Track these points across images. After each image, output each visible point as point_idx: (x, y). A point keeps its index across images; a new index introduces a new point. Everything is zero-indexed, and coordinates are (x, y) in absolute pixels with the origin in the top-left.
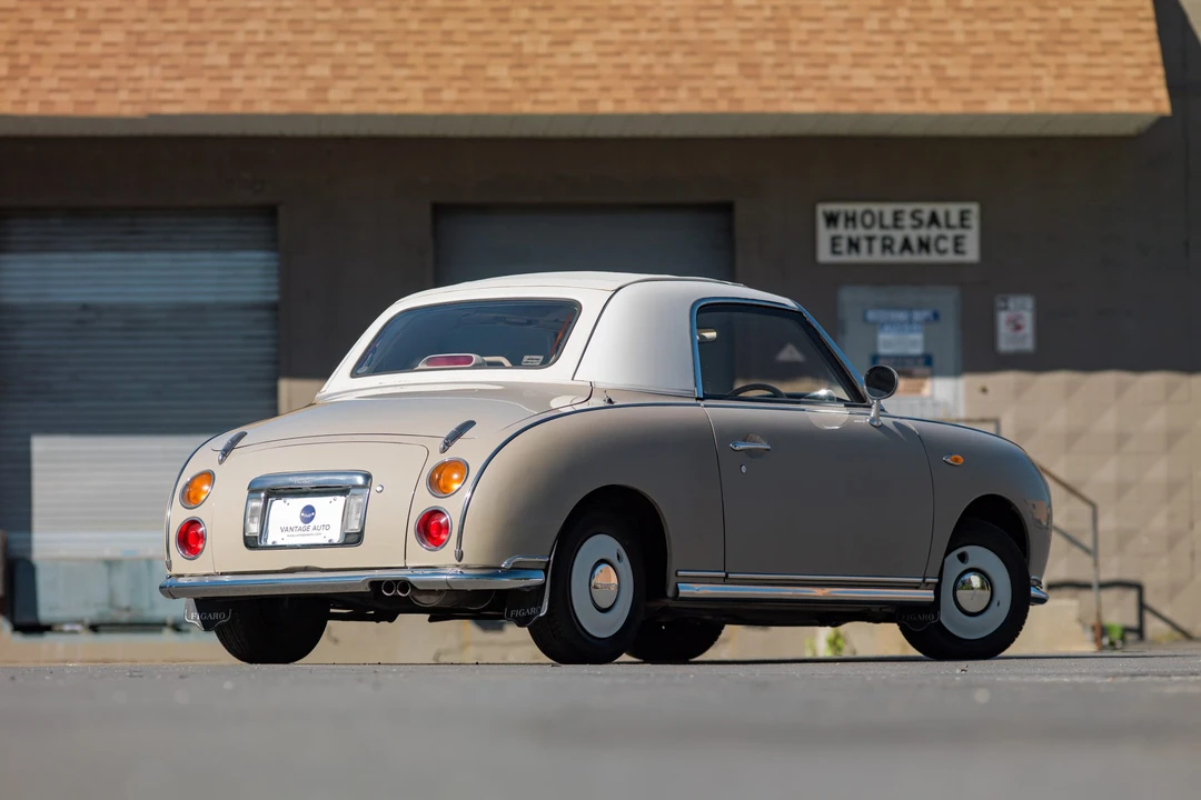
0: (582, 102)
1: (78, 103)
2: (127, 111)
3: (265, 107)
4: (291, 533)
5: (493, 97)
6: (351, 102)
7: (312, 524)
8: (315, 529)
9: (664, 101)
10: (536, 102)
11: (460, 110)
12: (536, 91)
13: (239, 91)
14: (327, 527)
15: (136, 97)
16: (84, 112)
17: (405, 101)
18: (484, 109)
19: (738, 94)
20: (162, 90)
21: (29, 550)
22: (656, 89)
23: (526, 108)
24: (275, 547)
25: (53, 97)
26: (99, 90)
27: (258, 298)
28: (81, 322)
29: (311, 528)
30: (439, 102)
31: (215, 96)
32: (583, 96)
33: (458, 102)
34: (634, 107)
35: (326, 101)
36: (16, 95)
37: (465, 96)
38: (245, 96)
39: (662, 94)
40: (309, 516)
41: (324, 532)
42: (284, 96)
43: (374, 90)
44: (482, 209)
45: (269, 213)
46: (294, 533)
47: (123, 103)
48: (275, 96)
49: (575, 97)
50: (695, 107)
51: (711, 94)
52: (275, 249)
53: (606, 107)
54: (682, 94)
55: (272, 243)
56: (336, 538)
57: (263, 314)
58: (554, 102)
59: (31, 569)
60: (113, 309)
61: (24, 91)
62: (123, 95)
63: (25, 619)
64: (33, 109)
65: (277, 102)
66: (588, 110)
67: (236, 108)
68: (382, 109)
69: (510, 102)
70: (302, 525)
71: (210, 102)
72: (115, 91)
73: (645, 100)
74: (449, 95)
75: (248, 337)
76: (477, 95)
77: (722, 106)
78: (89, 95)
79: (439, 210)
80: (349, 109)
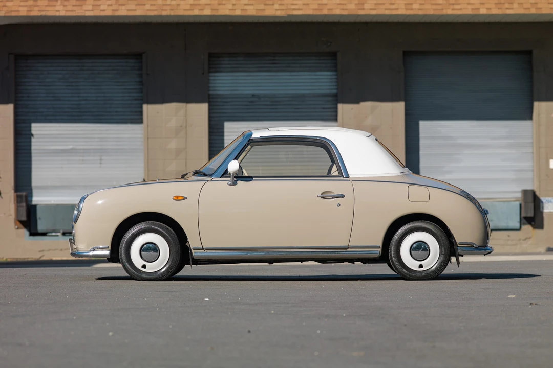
0: (472, 9)
1: (257, 10)
2: (279, 13)
3: (337, 12)
5: (435, 7)
6: (375, 9)
9: (507, 9)
10: (453, 9)
11: (421, 13)
12: (453, 4)
13: (326, 4)
15: (283, 7)
16: (260, 14)
17: (397, 9)
18: (432, 12)
19: (539, 6)
20: (293, 4)
22: (504, 3)
23: (450, 12)
25: (246, 7)
26: (266, 4)
27: (328, 91)
28: (252, 102)
30: (412, 9)
31: (316, 7)
32: (473, 7)
33: (419, 9)
34: (495, 11)
35: (363, 9)
36: (230, 7)
37: (422, 7)
38: (328, 7)
39: (507, 5)
42: (345, 7)
43: (384, 4)
44: (423, 53)
45: (334, 55)
47: (277, 10)
48: (342, 7)
49: (470, 7)
50: (522, 11)
51: (528, 6)
52: (336, 71)
53: (483, 11)
54: (515, 5)
55: (335, 68)
57: (330, 98)
58: (461, 9)
60: (265, 96)
61: (234, 5)
62: (276, 6)
64: (238, 12)
65: (343, 9)
66: (475, 12)
67: (325, 12)
68: (387, 12)
69: (443, 9)
71: (314, 9)
72: (273, 4)
73: (499, 9)
74: (416, 6)
75: (323, 108)
76: (428, 6)
77: (533, 11)
78: (262, 7)
79: (406, 54)
80: (374, 12)
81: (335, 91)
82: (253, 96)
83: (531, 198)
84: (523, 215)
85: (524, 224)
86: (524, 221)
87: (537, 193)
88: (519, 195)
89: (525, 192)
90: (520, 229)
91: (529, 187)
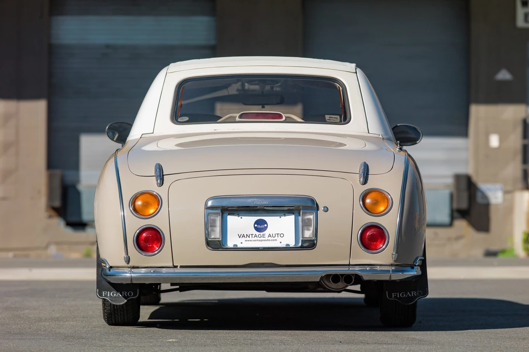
4: (248, 239)
7: (267, 233)
8: (270, 236)
14: (282, 235)
21: (78, 181)
24: (236, 249)
27: (204, 42)
28: (105, 54)
29: (267, 236)
40: (262, 226)
41: (279, 239)
46: (251, 239)
52: (214, 15)
55: (213, 12)
56: (292, 244)
59: (78, 194)
60: (123, 47)
63: (73, 219)
70: (257, 233)
81: (213, 42)
82: (108, 46)
83: (464, 185)
84: (455, 206)
85: (456, 218)
86: (456, 214)
87: (475, 179)
88: (450, 181)
89: (458, 178)
90: (451, 225)
91: (462, 170)
